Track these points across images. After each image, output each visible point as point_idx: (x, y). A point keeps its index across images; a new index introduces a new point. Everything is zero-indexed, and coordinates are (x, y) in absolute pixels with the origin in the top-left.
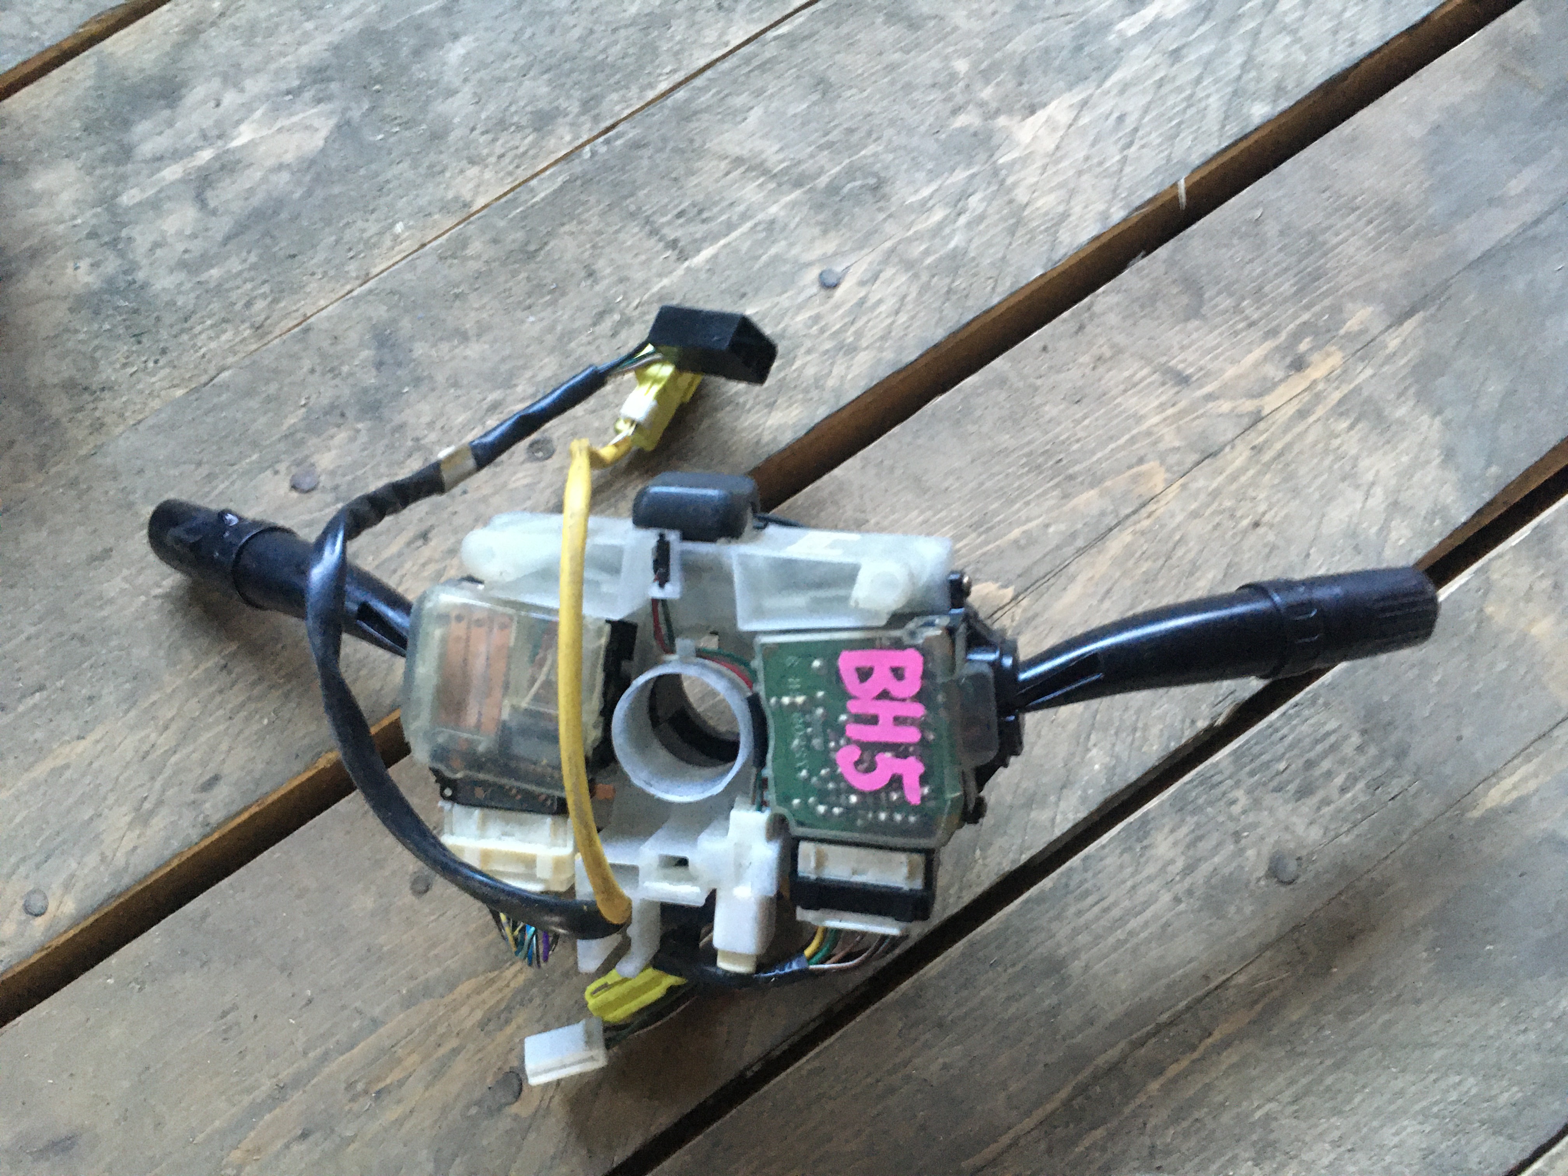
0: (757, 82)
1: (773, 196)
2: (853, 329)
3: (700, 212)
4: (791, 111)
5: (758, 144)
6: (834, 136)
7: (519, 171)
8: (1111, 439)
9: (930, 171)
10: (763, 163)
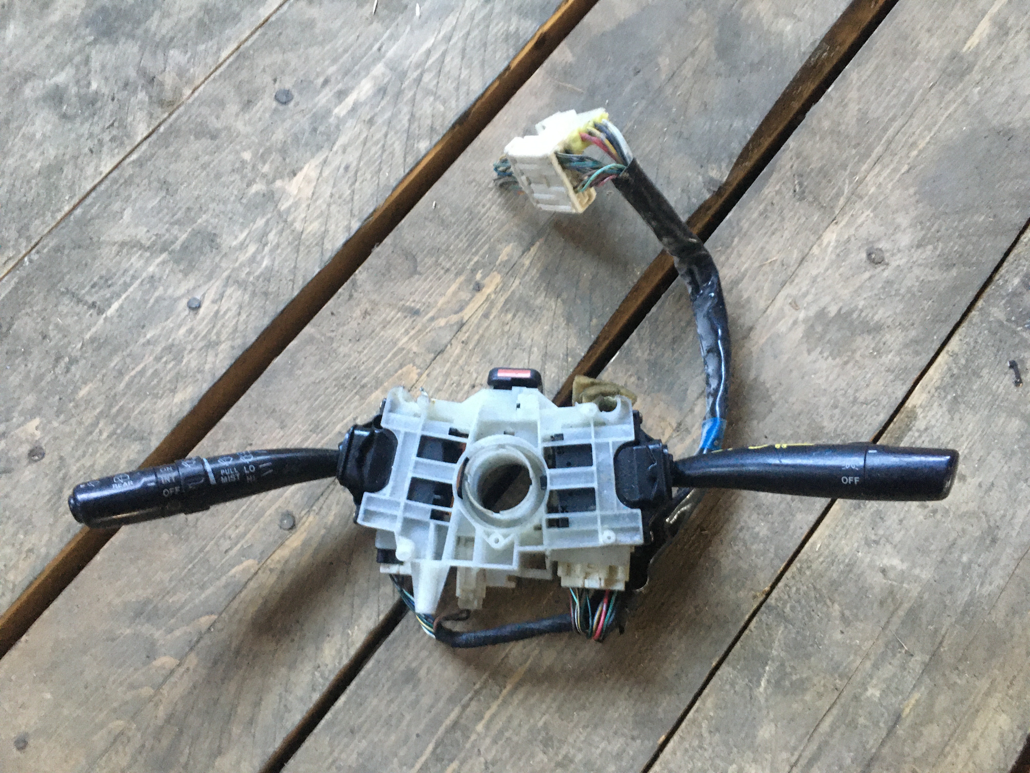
0: (124, 194)
1: (148, 262)
2: (215, 331)
3: (107, 281)
4: (149, 206)
5: (132, 231)
6: (179, 215)
8: (382, 357)
9: (242, 223)
10: (139, 242)
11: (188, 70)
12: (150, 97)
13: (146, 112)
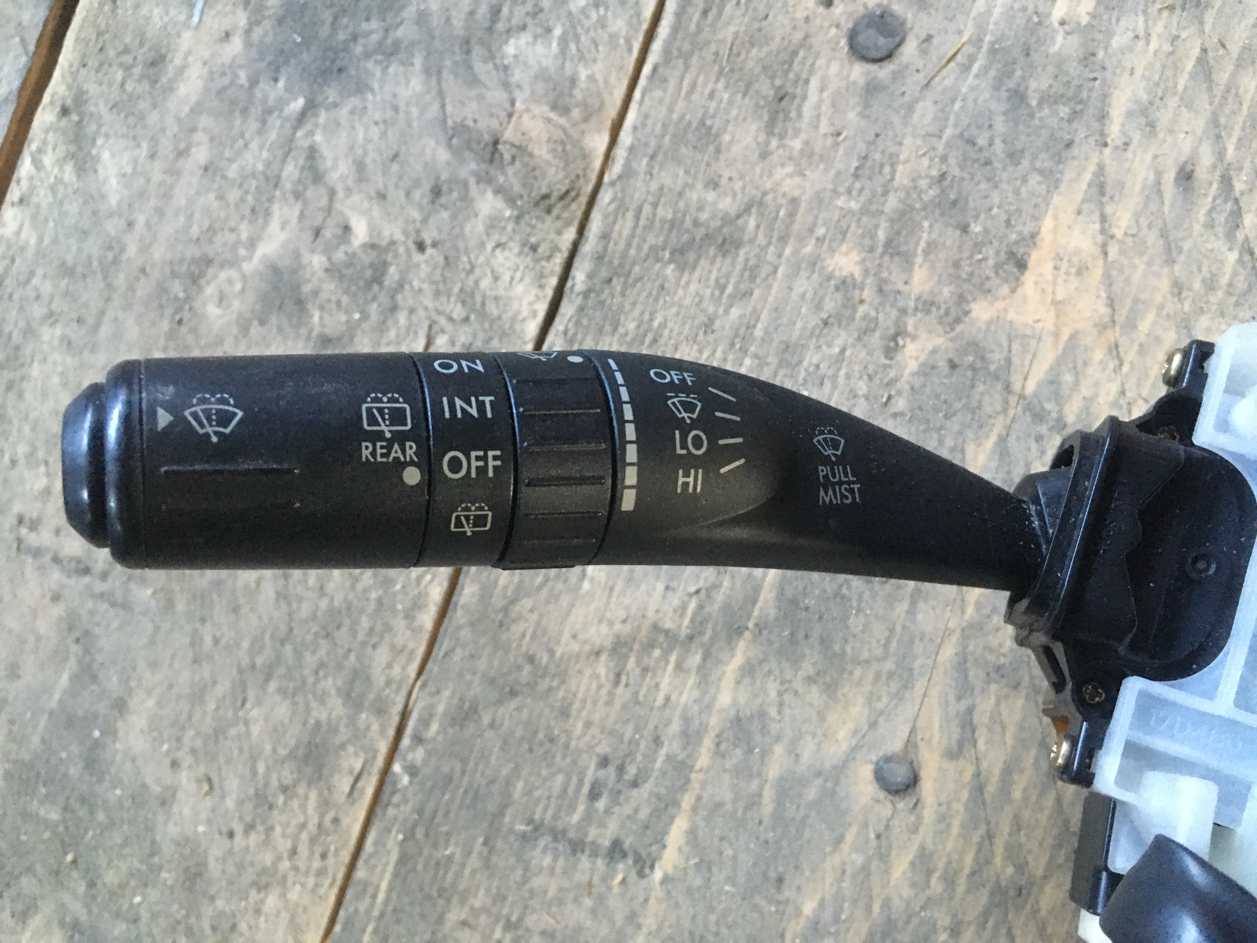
3: (621, 769)
7: (331, 861)
10: (656, 628)
11: (573, 81)
12: (511, 201)
13: (515, 246)
